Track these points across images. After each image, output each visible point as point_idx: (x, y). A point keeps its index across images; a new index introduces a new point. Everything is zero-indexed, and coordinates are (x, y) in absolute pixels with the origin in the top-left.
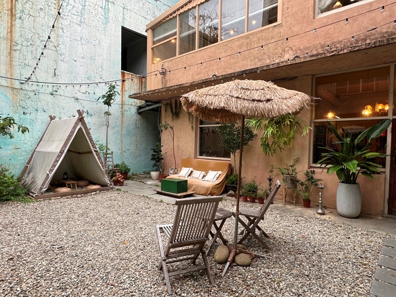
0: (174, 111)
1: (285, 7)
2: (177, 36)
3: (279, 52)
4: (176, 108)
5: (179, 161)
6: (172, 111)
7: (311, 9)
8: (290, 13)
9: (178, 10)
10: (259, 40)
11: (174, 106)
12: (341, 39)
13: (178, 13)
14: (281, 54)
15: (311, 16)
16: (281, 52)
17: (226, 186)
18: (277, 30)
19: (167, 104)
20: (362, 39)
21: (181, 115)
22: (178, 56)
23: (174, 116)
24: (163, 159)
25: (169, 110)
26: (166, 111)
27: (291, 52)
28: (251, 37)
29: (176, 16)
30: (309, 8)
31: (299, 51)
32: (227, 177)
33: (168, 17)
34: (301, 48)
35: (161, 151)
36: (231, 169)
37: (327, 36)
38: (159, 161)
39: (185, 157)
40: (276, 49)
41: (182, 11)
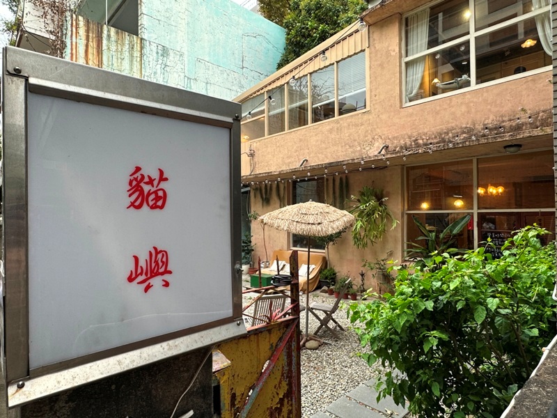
0: (264, 197)
1: (373, 93)
2: (265, 115)
3: (368, 140)
4: (266, 194)
5: (270, 253)
6: (262, 197)
7: (398, 98)
8: (378, 101)
9: (266, 86)
10: (349, 125)
11: (264, 191)
12: (426, 131)
13: (266, 89)
14: (371, 142)
15: (398, 105)
16: (371, 140)
17: (320, 281)
18: (366, 117)
19: (256, 189)
20: (445, 133)
21: (272, 202)
22: (266, 136)
23: (265, 202)
24: (253, 250)
25: (259, 196)
26: (255, 197)
27: (380, 140)
28: (341, 122)
29: (264, 93)
30: (395, 98)
31: (388, 141)
32: (320, 272)
33: (255, 93)
34: (390, 137)
35: (251, 242)
36: (325, 262)
37: (414, 127)
38: (248, 253)
39: (277, 249)
40: (366, 136)
41: (269, 88)
